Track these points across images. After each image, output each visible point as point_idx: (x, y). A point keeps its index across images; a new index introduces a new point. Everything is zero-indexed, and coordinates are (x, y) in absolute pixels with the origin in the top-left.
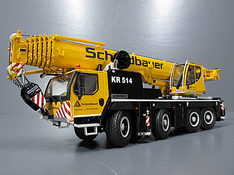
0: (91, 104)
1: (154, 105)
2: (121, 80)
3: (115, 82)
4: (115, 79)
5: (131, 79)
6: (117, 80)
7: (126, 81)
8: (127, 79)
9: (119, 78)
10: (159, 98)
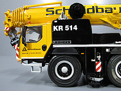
0: (35, 49)
1: (107, 50)
2: (64, 28)
3: (57, 30)
4: (58, 28)
5: (76, 26)
6: (59, 29)
7: (70, 28)
8: (71, 27)
9: (62, 27)
10: (116, 42)
